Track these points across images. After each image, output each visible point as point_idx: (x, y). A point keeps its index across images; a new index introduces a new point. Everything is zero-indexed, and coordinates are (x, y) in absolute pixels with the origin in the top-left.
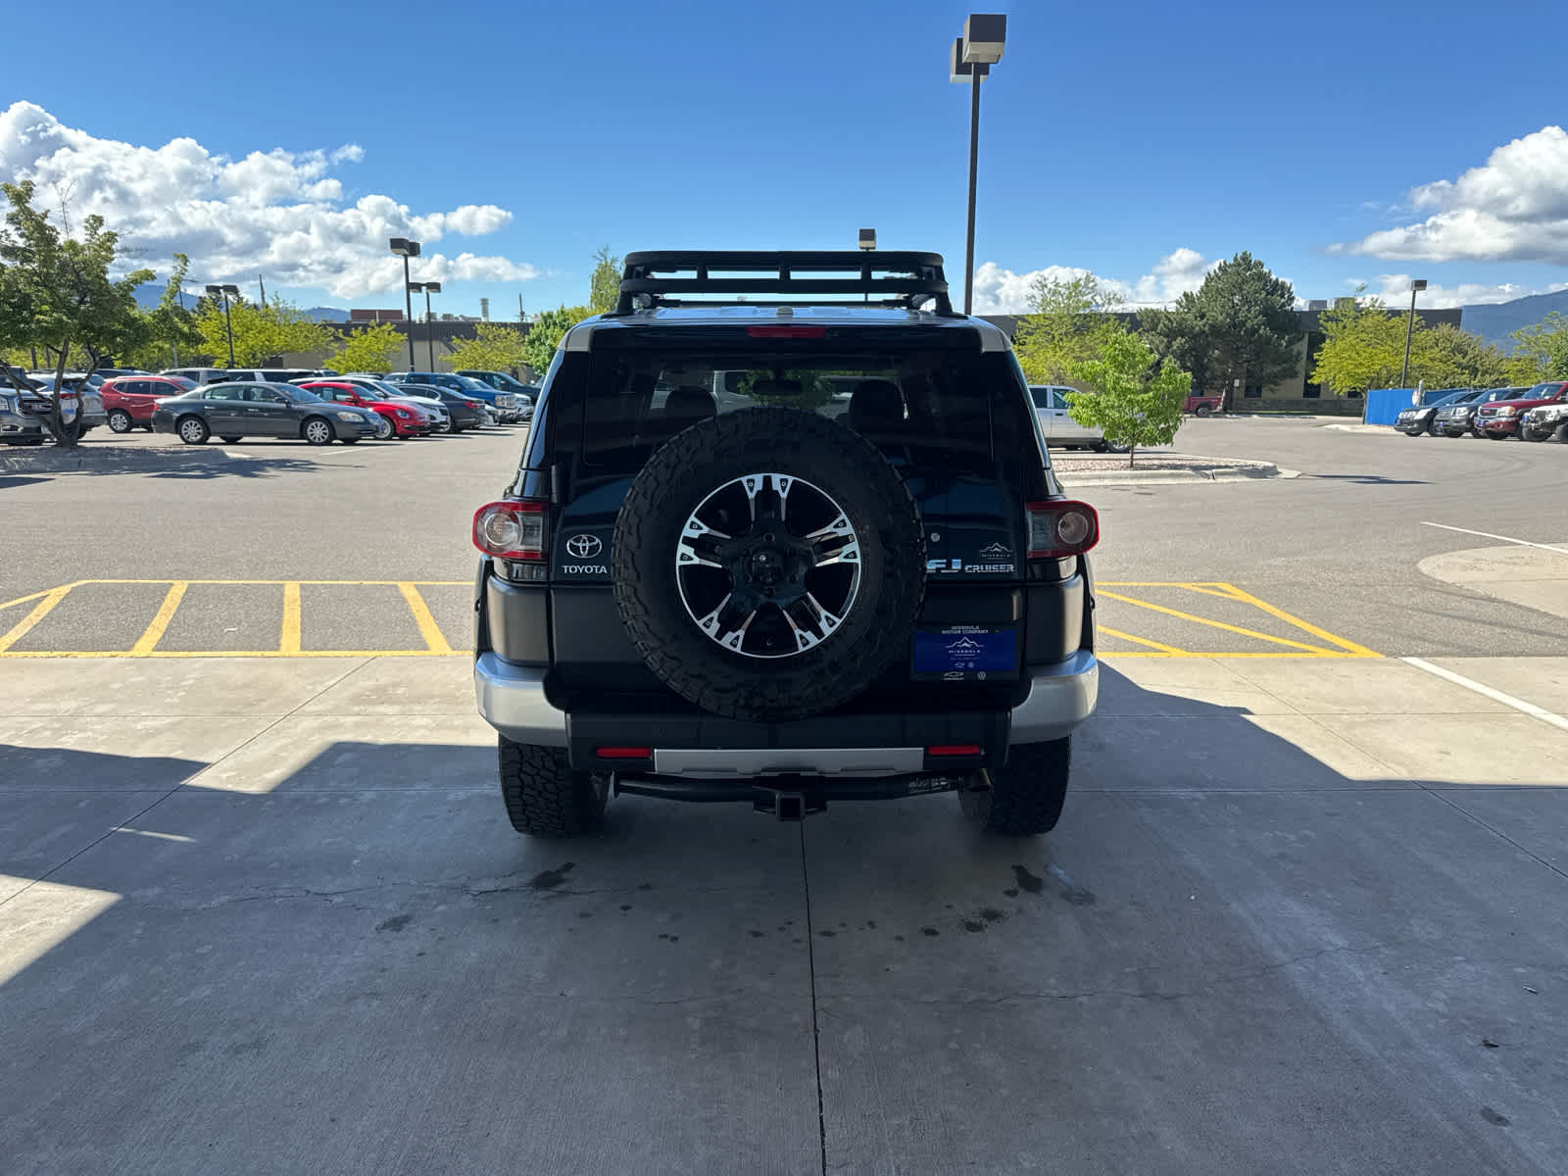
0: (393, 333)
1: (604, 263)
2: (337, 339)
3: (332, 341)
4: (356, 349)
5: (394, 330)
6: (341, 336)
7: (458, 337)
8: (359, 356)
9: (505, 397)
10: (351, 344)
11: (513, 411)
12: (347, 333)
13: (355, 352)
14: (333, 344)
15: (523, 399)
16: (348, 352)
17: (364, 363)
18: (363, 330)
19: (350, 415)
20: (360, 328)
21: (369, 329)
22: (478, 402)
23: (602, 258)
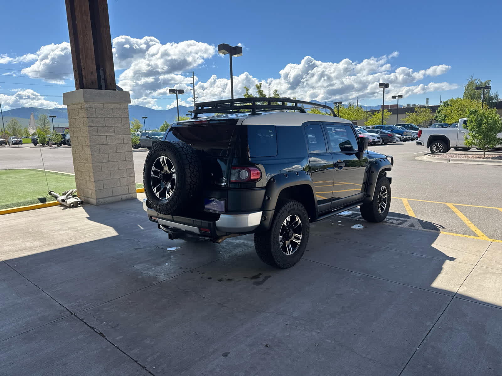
0: (388, 112)
1: (471, 81)
2: (370, 115)
3: (369, 116)
4: (375, 118)
5: (388, 111)
6: (371, 114)
7: (408, 112)
8: (376, 120)
9: (407, 132)
10: (373, 117)
11: (410, 137)
12: (373, 113)
13: (374, 119)
14: (369, 117)
15: (415, 133)
16: (372, 119)
17: (377, 122)
18: (378, 112)
19: (341, 140)
20: (377, 112)
21: (380, 112)
22: (392, 134)
23: (470, 80)
